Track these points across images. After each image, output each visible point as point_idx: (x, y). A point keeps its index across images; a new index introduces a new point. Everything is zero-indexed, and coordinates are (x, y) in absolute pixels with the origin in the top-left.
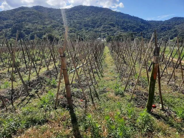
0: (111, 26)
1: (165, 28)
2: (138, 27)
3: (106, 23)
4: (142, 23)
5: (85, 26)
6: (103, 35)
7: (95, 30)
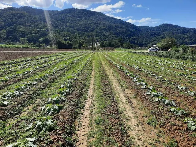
0: (103, 31)
2: (130, 33)
3: (98, 28)
6: (96, 39)
7: (88, 34)
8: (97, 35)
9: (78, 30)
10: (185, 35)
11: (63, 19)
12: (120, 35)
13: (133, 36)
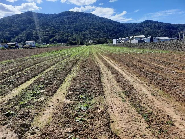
1: (136, 30)
2: (116, 30)
3: (91, 28)
4: (119, 26)
5: (75, 30)
6: (90, 37)
7: (83, 33)
10: (160, 30)
12: (109, 32)
13: (118, 33)
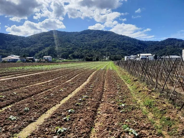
0: (113, 47)
1: (158, 48)
2: (135, 48)
3: (109, 45)
4: (139, 43)
6: (108, 54)
7: (101, 50)
8: (108, 51)
9: (94, 47)
11: (81, 39)
12: (127, 50)
13: (138, 50)
